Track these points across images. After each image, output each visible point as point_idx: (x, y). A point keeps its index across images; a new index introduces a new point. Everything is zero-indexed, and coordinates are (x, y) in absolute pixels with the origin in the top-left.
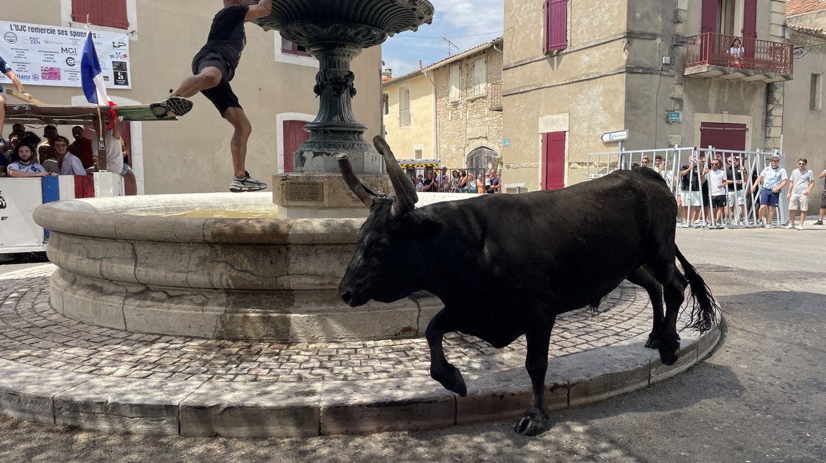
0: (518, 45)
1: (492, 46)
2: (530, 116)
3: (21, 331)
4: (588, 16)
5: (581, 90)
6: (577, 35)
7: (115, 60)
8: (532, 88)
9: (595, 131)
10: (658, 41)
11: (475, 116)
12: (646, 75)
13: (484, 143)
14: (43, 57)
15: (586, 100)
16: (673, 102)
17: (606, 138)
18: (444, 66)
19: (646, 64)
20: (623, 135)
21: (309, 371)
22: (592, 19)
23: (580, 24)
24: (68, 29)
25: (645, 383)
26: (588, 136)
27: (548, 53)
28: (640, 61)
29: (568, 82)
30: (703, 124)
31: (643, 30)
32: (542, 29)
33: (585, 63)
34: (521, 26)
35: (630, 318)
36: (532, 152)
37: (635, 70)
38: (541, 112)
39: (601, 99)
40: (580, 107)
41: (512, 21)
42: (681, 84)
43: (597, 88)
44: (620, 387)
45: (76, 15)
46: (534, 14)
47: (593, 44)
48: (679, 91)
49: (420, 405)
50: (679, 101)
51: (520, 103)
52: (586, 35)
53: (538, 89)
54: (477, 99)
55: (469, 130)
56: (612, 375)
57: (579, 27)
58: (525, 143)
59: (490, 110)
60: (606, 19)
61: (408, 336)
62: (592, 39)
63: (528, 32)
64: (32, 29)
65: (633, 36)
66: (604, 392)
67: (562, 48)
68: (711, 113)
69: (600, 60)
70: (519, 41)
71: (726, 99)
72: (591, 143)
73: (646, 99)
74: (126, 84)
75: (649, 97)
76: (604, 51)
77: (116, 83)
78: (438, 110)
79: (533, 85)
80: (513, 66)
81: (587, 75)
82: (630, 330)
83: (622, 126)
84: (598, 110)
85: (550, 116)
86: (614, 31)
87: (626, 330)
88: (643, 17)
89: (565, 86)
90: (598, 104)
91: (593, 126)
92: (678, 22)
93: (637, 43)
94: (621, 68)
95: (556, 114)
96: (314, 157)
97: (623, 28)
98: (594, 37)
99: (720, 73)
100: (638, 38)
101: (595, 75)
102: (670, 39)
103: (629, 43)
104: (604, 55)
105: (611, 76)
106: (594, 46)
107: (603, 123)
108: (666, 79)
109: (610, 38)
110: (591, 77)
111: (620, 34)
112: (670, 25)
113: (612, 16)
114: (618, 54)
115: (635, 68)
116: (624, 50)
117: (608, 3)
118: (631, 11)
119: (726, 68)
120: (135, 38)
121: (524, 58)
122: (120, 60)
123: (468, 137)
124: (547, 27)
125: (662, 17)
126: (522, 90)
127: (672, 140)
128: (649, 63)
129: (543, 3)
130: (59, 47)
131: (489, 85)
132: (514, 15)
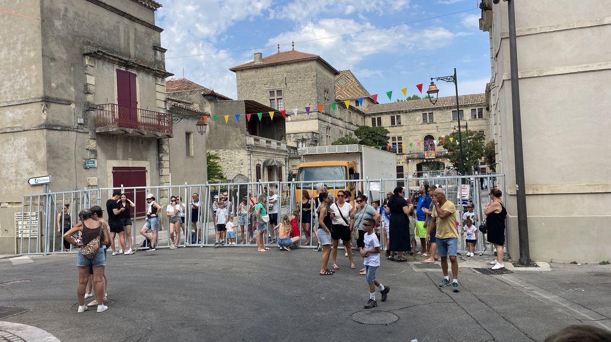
4: (10, 80)
5: (7, 141)
9: (21, 176)
10: (73, 106)
12: (64, 132)
15: (12, 149)
16: (89, 153)
17: (32, 182)
19: (64, 123)
20: (47, 180)
22: (14, 83)
26: (16, 180)
28: (58, 120)
30: (114, 168)
31: (58, 96)
33: (10, 118)
37: (54, 128)
39: (26, 149)
40: (7, 155)
42: (95, 139)
43: (22, 140)
47: (16, 103)
48: (93, 144)
50: (94, 152)
52: (9, 96)
60: (25, 85)
62: (14, 99)
65: (51, 101)
68: (120, 160)
69: (23, 117)
71: (130, 149)
72: (19, 186)
73: (66, 150)
75: (68, 148)
76: (26, 110)
81: (12, 128)
83: (46, 173)
84: (24, 158)
86: (33, 95)
88: (58, 87)
90: (23, 153)
91: (20, 172)
92: (88, 93)
93: (53, 106)
97: (41, 93)
98: (16, 98)
99: (122, 132)
100: (55, 103)
101: (19, 129)
102: (83, 105)
103: (47, 106)
104: (26, 113)
105: (34, 131)
106: (16, 105)
107: (29, 169)
108: (81, 135)
109: (30, 101)
110: (16, 130)
111: (38, 98)
112: (82, 95)
113: (31, 83)
114: (37, 114)
115: (54, 126)
116: (43, 112)
117: (27, 72)
118: (47, 82)
119: (127, 129)
125: (75, 88)
127: (90, 181)
128: (66, 123)
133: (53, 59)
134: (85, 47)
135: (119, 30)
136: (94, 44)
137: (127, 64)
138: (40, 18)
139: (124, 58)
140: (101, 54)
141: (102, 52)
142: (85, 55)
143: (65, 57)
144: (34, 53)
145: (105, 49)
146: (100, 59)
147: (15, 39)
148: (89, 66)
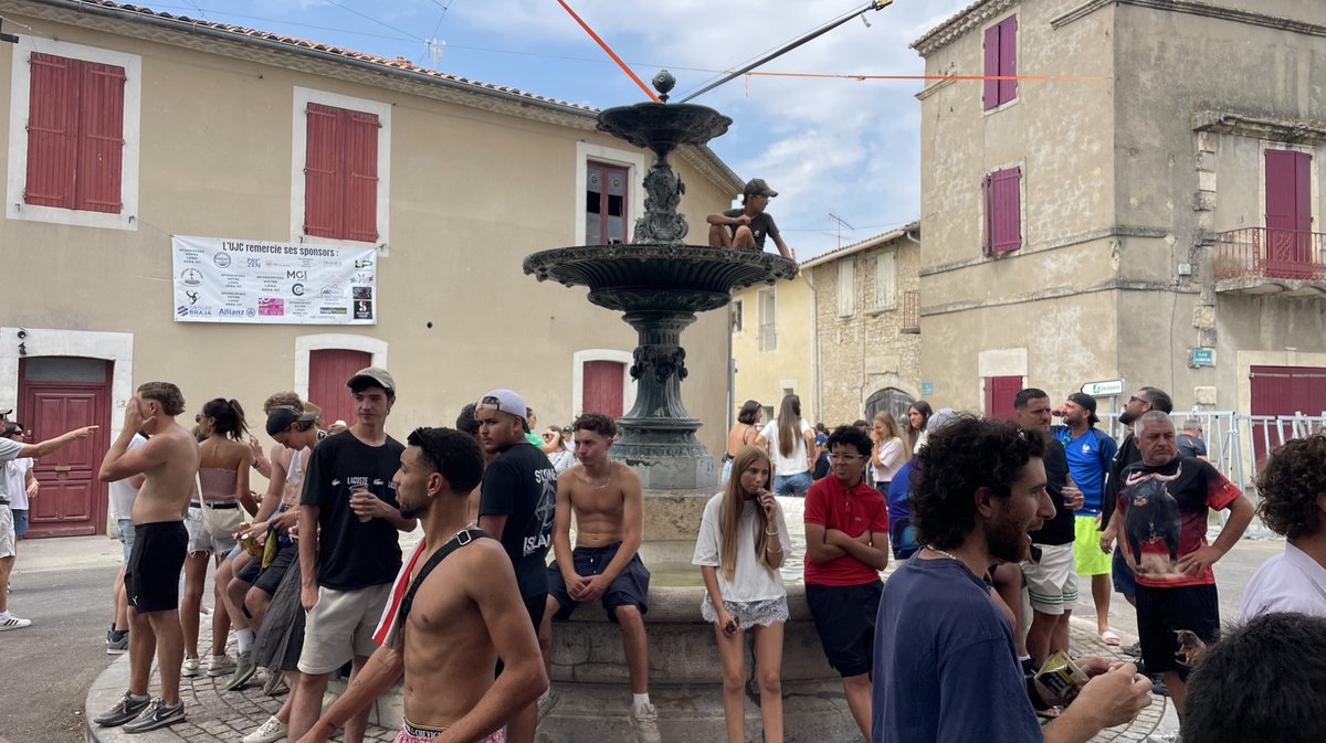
0: (944, 240)
1: (906, 234)
2: (965, 349)
4: (1052, 201)
5: (1046, 313)
6: (1036, 229)
7: (356, 284)
8: (966, 307)
9: (1069, 379)
10: (1170, 239)
11: (878, 339)
12: (1151, 294)
13: (894, 382)
14: (262, 285)
15: (1053, 330)
16: (1199, 335)
18: (830, 262)
19: (1151, 275)
20: (1116, 387)
22: (1060, 206)
23: (1041, 213)
24: (298, 246)
26: (1059, 386)
27: (990, 252)
28: (1140, 271)
29: (1024, 299)
30: (1254, 368)
31: (1143, 224)
32: (981, 217)
33: (1051, 272)
34: (948, 213)
36: (968, 406)
37: (1132, 286)
38: (983, 345)
39: (1078, 327)
40: (1044, 340)
41: (934, 203)
42: (1212, 306)
43: (1071, 312)
45: (309, 226)
46: (968, 195)
47: (1063, 243)
48: (1209, 317)
50: (1210, 332)
51: (949, 328)
52: (1051, 230)
53: (976, 308)
54: (881, 312)
55: (869, 361)
57: (1038, 216)
58: (957, 389)
59: (902, 331)
60: (1081, 206)
62: (1060, 236)
63: (959, 221)
64: (252, 248)
65: (1128, 233)
67: (1013, 247)
68: (1267, 350)
69: (1075, 269)
70: (945, 235)
71: (1291, 326)
73: (1154, 330)
74: (370, 317)
75: (1158, 326)
76: (1080, 255)
77: (356, 317)
78: (819, 327)
79: (968, 302)
80: (935, 270)
81: (1055, 290)
83: (1115, 374)
84: (1075, 345)
85: (996, 351)
86: (1094, 225)
88: (1141, 204)
89: (1020, 305)
90: (1073, 336)
91: (1066, 370)
92: (1201, 210)
93: (1133, 244)
94: (1109, 283)
95: (1007, 348)
97: (1110, 221)
98: (1063, 233)
99: (1277, 288)
100: (1135, 236)
101: (1067, 292)
102: (1190, 236)
103: (1120, 243)
104: (1081, 261)
105: (1093, 294)
106: (1064, 247)
107: (1083, 367)
108: (1186, 297)
109: (1090, 237)
110: (1061, 293)
111: (1105, 231)
112: (1188, 215)
113: (1091, 202)
114: (1104, 261)
115: (1132, 282)
116: (1113, 255)
117: (1084, 183)
118: (1121, 196)
119: (1287, 281)
120: (386, 254)
121: (953, 259)
122: (363, 285)
123: (867, 372)
124: (989, 215)
125: (1174, 203)
126: (950, 309)
127: (1200, 394)
128: (1155, 274)
129: (981, 178)
130: (285, 270)
131: (901, 292)
132: (936, 196)
133: (1134, 151)
134: (1198, 115)
135: (1273, 62)
136: (1218, 104)
137: (1290, 136)
138: (1112, 75)
139: (1284, 123)
140: (1232, 123)
141: (1233, 118)
142: (1197, 131)
143: (1156, 143)
144: (1100, 145)
145: (1241, 110)
146: (1230, 133)
147: (1064, 123)
148: (1204, 154)
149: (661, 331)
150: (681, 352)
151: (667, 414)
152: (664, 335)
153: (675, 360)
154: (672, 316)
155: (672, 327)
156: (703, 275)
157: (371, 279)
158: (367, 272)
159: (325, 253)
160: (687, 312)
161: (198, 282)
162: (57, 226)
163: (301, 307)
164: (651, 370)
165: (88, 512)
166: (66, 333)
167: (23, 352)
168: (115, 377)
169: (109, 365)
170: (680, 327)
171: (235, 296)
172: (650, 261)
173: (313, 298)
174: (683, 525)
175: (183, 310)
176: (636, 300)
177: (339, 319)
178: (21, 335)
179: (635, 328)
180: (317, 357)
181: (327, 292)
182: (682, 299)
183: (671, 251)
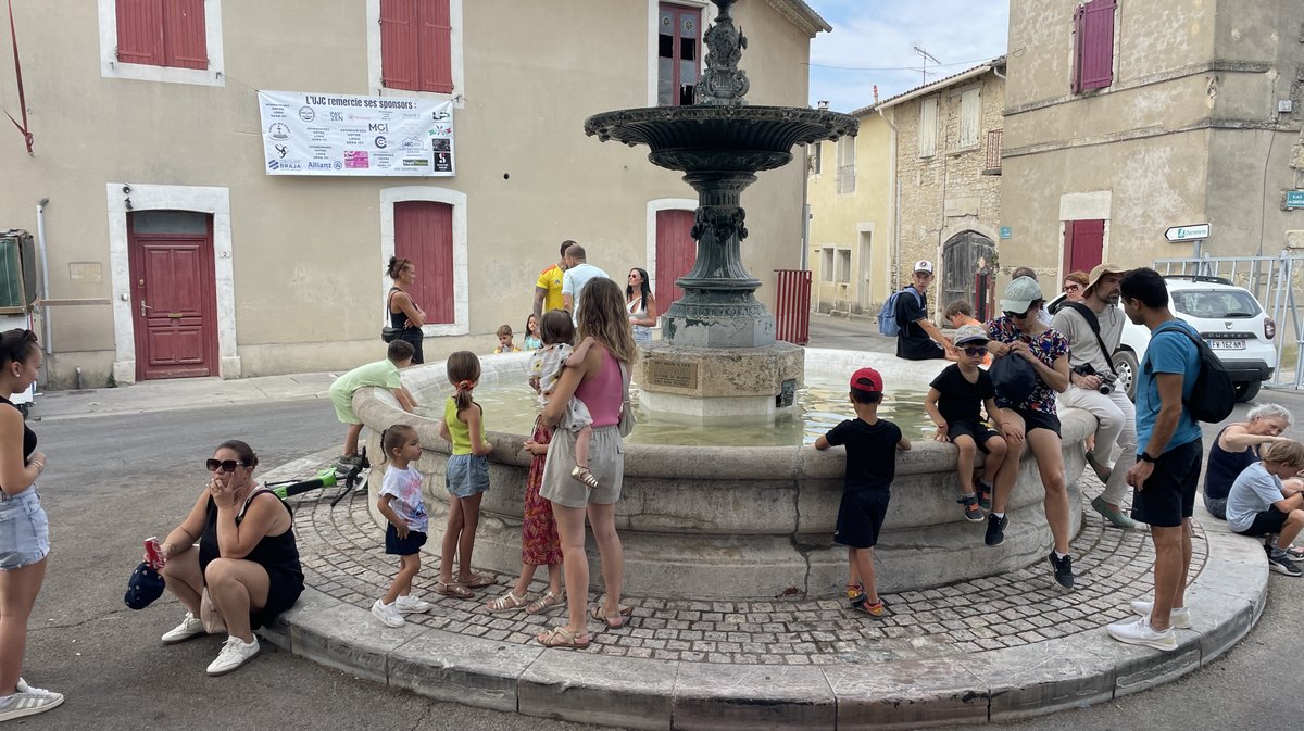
0: (1031, 77)
1: (992, 69)
2: (1047, 192)
3: (343, 554)
4: (1148, 34)
5: (1133, 154)
6: (1129, 64)
7: (435, 136)
8: (1051, 148)
9: (1153, 223)
10: (1271, 74)
11: (959, 181)
12: (1246, 133)
13: (973, 225)
14: (347, 138)
15: (1140, 171)
16: (1295, 176)
17: (1173, 235)
18: (912, 100)
19: (1249, 113)
20: (1202, 232)
21: (664, 643)
22: (1156, 39)
23: (1135, 46)
24: (377, 98)
25: (1107, 696)
26: (1143, 230)
27: (1078, 89)
28: (1237, 109)
29: (1111, 140)
31: (1244, 58)
32: (1071, 53)
33: (1142, 111)
34: (1036, 47)
35: (1116, 590)
36: (1047, 251)
37: (1227, 125)
38: (1065, 187)
39: (1167, 169)
40: (1129, 183)
41: (1022, 38)
43: (1160, 153)
44: (1066, 700)
45: (387, 79)
46: (1059, 28)
47: (1156, 79)
49: (790, 706)
51: (1030, 170)
53: (1060, 149)
54: (963, 153)
55: (949, 204)
56: (1055, 684)
57: (1133, 49)
58: (1036, 234)
59: (984, 173)
60: (1179, 40)
61: (793, 599)
62: (1154, 72)
63: (1048, 56)
64: (335, 102)
65: (1227, 68)
66: (1042, 705)
67: (1104, 84)
69: (1168, 107)
70: (1033, 71)
72: (1147, 241)
73: (1246, 171)
74: (449, 169)
75: (1251, 167)
76: (1174, 93)
77: (437, 169)
78: (899, 168)
79: (1052, 143)
80: (1020, 110)
81: (1144, 129)
82: (1107, 612)
83: (1201, 218)
84: (1161, 188)
85: (1078, 195)
86: (1192, 60)
87: (1101, 611)
88: (1244, 36)
89: (1105, 146)
90: (1160, 178)
91: (1151, 214)
93: (1231, 80)
94: (1199, 123)
95: (1090, 191)
96: (687, 326)
97: (1208, 55)
98: (1157, 70)
100: (1234, 71)
101: (1157, 132)
102: (1294, 71)
103: (1217, 79)
104: (1174, 99)
105: (1185, 134)
106: (1157, 83)
107: (1168, 211)
108: (1283, 137)
109: (1185, 72)
110: (1151, 133)
111: (1202, 66)
112: (1294, 47)
113: (1189, 34)
114: (1199, 98)
115: (1227, 121)
117: (1183, 14)
118: (1222, 27)
120: (461, 105)
121: (1039, 98)
122: (441, 137)
123: (946, 214)
124: (1080, 50)
125: (1280, 35)
126: (1034, 150)
127: (1291, 237)
128: (1252, 112)
129: (1073, 10)
130: (367, 123)
131: (985, 132)
132: (1025, 29)
149: (721, 192)
150: (741, 213)
151: (727, 274)
152: (724, 197)
153: (735, 221)
154: (732, 176)
155: (732, 188)
156: (763, 135)
157: (449, 131)
158: (445, 123)
159: (404, 105)
160: (747, 172)
161: (286, 136)
162: (150, 83)
163: (385, 159)
164: (711, 231)
165: (201, 355)
166: (166, 187)
167: (129, 206)
168: (215, 230)
169: (209, 218)
170: (740, 188)
171: (322, 150)
172: (708, 122)
173: (395, 150)
174: (741, 383)
175: (274, 164)
176: (696, 162)
177: (421, 171)
178: (126, 190)
179: (696, 189)
180: (401, 208)
181: (408, 144)
182: (742, 160)
183: (729, 112)
